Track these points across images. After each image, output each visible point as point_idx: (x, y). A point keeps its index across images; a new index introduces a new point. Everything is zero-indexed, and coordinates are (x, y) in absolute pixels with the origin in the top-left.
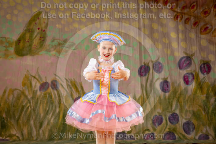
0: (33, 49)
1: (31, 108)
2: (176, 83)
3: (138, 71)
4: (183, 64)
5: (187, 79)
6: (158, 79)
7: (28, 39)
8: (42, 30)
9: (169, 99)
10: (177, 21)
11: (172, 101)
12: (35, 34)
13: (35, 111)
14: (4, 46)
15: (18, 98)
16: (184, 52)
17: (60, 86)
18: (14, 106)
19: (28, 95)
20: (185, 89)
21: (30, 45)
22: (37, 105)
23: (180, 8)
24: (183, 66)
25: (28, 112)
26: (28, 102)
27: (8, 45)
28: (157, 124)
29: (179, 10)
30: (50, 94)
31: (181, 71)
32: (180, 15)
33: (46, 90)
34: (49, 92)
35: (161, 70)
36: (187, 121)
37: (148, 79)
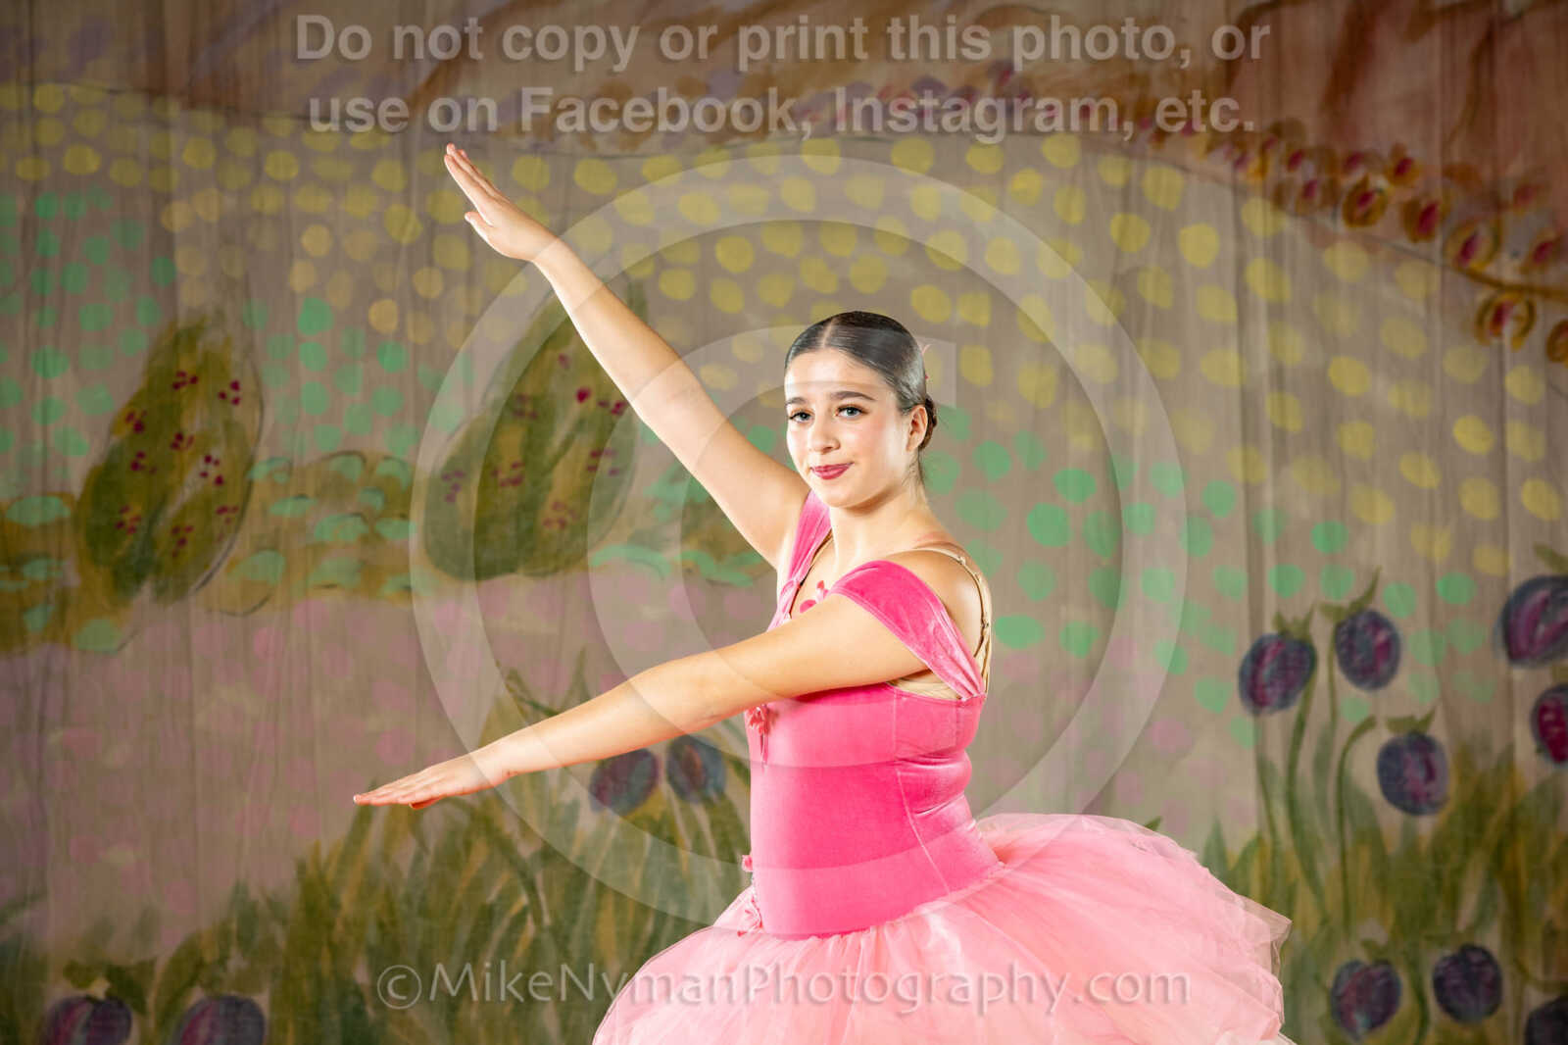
0: (547, 531)
1: (538, 920)
2: (1486, 748)
3: (1242, 674)
4: (1534, 623)
5: (1558, 722)
6: (1368, 725)
7: (515, 466)
8: (603, 404)
9: (1438, 854)
10: (1495, 341)
11: (1460, 871)
12: (561, 431)
13: (567, 938)
14: (357, 514)
15: (453, 856)
16: (1540, 550)
17: (731, 774)
18: (424, 912)
19: (517, 836)
20: (1541, 789)
21: (529, 507)
22: (577, 902)
23: (1515, 255)
24: (1531, 641)
25: (521, 950)
26: (519, 882)
27: (377, 502)
28: (1360, 1019)
29: (1508, 269)
30: (666, 833)
31: (1519, 674)
32: (1512, 305)
33: (635, 802)
34: (657, 816)
35: (1384, 667)
36: (1552, 997)
37: (1300, 726)
